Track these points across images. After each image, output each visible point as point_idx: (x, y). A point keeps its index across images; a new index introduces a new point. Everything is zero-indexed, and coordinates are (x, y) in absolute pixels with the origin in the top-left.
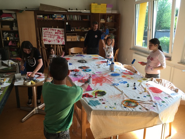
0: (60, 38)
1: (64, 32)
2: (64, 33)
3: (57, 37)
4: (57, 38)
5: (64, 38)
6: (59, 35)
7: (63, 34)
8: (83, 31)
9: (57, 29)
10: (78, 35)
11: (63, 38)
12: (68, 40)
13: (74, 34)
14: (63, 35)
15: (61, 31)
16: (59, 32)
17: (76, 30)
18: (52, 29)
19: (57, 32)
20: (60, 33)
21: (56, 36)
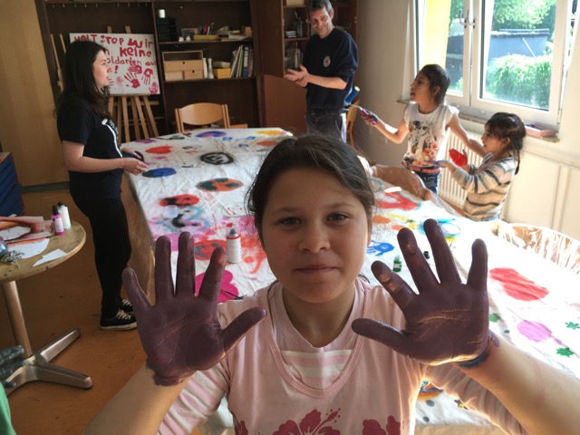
0: (140, 72)
1: (152, 46)
2: (151, 49)
3: (128, 65)
4: (130, 70)
5: (154, 68)
6: (134, 58)
7: (149, 53)
8: (224, 40)
9: (127, 37)
10: (206, 56)
11: (151, 72)
12: (169, 77)
13: (191, 51)
14: (152, 59)
15: (141, 43)
16: (133, 47)
17: (199, 38)
18: (108, 38)
19: (127, 47)
20: (138, 49)
21: (122, 62)
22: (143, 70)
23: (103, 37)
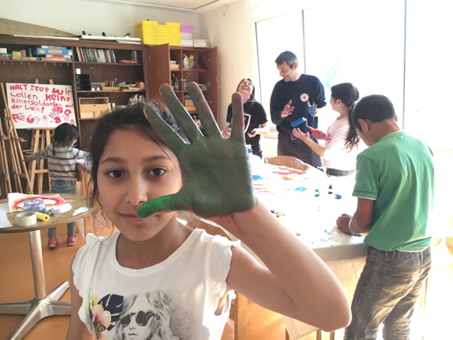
0: (61, 112)
2: (70, 95)
3: (52, 107)
4: (54, 110)
5: (72, 109)
6: (56, 102)
7: (68, 99)
8: (125, 90)
9: (51, 87)
10: (111, 101)
11: (70, 112)
12: (84, 116)
13: (99, 98)
14: (71, 102)
15: (62, 91)
16: (56, 94)
17: (106, 89)
18: (36, 88)
19: (51, 94)
20: (60, 96)
21: (48, 105)
22: (64, 110)
23: (32, 86)
